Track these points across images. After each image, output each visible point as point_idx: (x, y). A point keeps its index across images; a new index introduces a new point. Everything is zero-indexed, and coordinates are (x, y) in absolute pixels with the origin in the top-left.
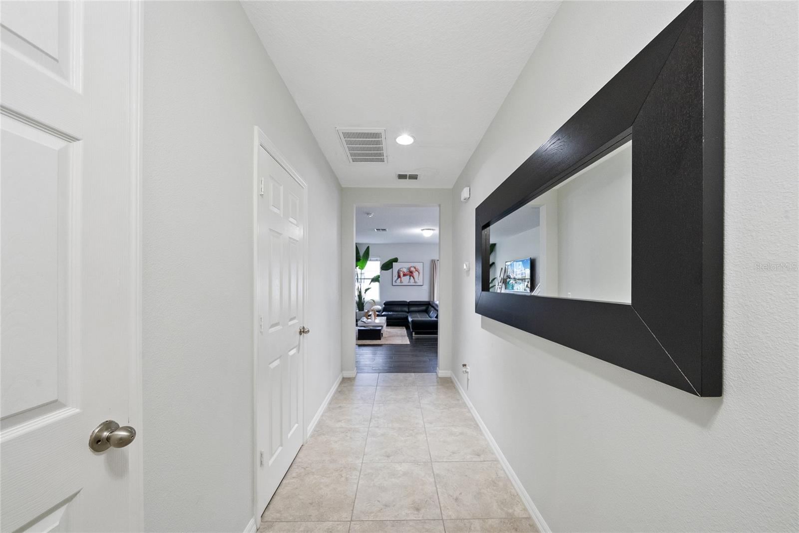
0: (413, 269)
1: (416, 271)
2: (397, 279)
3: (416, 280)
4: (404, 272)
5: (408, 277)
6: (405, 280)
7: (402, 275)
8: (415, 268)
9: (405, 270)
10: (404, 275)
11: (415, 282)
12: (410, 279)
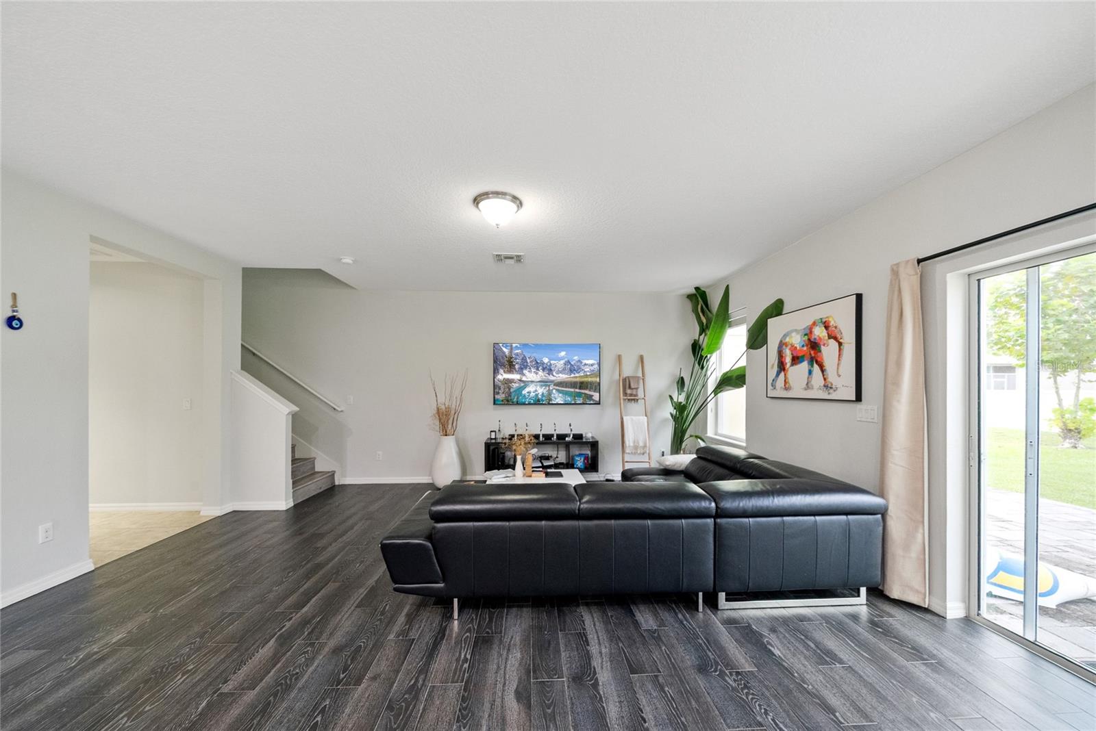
0: (819, 332)
1: (830, 337)
2: (778, 375)
3: (832, 377)
4: (793, 348)
5: (804, 365)
6: (798, 373)
7: (788, 360)
8: (827, 327)
9: (797, 340)
10: (796, 360)
11: (827, 387)
12: (810, 372)
